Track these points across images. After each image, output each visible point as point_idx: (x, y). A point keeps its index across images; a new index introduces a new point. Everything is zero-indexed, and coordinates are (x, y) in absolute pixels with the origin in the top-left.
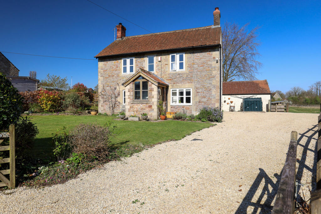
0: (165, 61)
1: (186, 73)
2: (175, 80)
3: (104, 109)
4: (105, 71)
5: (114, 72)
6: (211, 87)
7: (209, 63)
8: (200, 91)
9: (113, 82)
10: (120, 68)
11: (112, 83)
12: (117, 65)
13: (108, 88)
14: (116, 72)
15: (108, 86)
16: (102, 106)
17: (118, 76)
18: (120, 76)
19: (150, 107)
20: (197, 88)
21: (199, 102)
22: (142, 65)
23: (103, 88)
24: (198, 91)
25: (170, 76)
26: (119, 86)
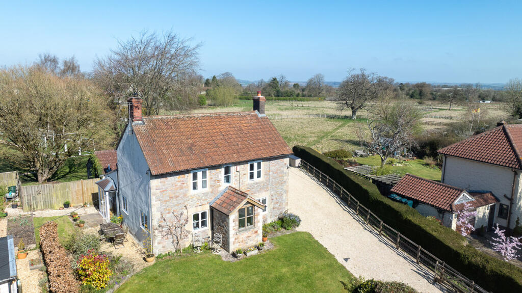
0: (243, 170)
1: (263, 182)
2: (254, 190)
3: (164, 247)
4: (163, 191)
5: (178, 191)
6: (283, 192)
7: (282, 169)
8: (274, 197)
9: (178, 205)
10: (187, 185)
11: (176, 207)
12: (183, 181)
13: (168, 215)
14: (182, 190)
15: (169, 213)
16: (159, 243)
17: (185, 195)
18: (188, 195)
19: (256, 232)
20: (272, 195)
21: (273, 208)
22: (218, 177)
23: (162, 217)
24: (272, 198)
25: (248, 186)
26: (186, 209)
